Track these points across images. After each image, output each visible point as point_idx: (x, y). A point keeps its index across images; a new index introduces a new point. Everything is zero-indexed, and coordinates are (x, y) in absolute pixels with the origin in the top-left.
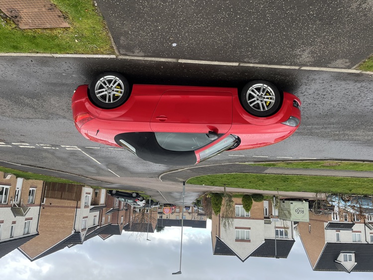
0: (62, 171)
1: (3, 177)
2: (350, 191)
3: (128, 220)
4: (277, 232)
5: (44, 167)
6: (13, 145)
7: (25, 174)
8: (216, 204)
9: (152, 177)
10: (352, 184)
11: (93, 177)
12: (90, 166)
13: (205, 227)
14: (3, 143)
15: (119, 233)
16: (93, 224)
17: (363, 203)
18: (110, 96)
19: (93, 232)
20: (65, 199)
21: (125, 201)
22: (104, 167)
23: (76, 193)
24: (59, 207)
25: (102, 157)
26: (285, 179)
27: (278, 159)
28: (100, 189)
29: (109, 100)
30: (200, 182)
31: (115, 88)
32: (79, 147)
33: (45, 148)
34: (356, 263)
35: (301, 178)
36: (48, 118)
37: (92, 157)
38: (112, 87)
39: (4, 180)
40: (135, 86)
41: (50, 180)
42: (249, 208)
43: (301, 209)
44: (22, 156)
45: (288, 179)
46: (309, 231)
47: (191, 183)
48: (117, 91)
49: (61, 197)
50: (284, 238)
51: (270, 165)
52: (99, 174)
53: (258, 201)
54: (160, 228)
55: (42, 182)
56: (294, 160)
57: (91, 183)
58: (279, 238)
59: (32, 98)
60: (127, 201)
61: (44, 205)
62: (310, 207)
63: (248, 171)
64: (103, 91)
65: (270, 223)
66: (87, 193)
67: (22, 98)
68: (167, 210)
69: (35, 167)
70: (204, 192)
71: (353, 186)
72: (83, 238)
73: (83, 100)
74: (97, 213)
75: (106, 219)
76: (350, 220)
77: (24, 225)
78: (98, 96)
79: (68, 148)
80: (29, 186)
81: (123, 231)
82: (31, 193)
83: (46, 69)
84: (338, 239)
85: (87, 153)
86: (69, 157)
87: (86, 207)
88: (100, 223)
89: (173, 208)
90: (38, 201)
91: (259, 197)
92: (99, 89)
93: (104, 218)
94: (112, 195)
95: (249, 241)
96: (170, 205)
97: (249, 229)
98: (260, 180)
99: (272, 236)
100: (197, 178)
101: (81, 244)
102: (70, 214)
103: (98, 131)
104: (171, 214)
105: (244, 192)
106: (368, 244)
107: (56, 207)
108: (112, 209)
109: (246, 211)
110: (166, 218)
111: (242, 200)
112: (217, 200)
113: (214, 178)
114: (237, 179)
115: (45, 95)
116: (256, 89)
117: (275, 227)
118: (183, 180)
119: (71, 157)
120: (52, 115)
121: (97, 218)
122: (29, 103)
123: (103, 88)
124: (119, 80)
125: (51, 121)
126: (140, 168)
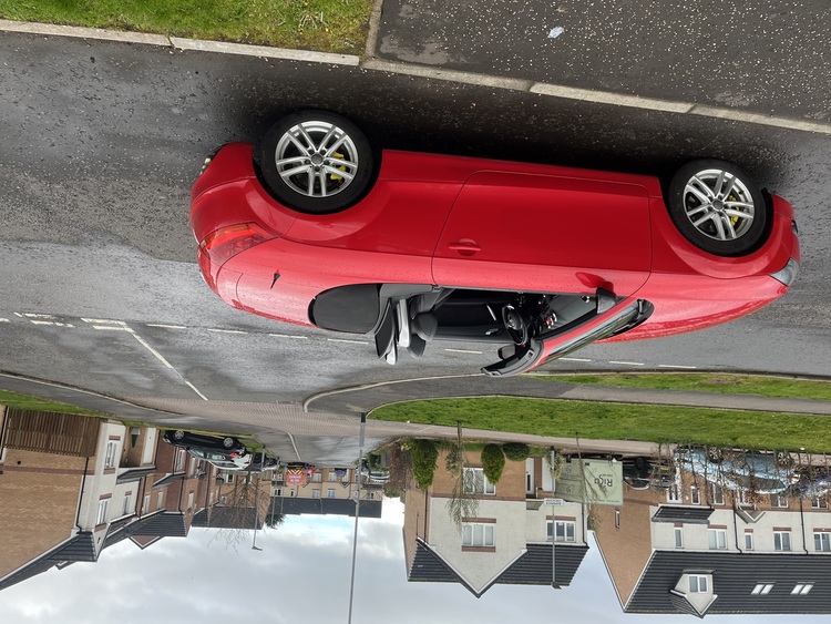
0: (62, 384)
2: (734, 439)
3: (203, 499)
4: (550, 527)
8: (422, 464)
9: (288, 403)
10: (742, 425)
11: (138, 399)
12: (141, 372)
15: (182, 533)
16: (121, 511)
17: (757, 468)
18: (317, 179)
19: (119, 531)
20: (58, 452)
21: (205, 457)
22: (178, 376)
23: (86, 437)
24: (39, 470)
25: (182, 352)
26: (602, 413)
27: (607, 367)
28: (143, 428)
29: (317, 190)
30: (401, 414)
31: (333, 156)
32: (130, 323)
33: (36, 322)
34: (716, 596)
35: (637, 410)
36: (76, 243)
37: (156, 349)
38: (323, 152)
40: (388, 156)
41: (24, 405)
42: (496, 474)
43: (607, 477)
45: (608, 411)
46: (616, 526)
47: (378, 418)
48: (338, 166)
49: (47, 445)
50: (566, 541)
51: (584, 380)
52: (156, 392)
53: (516, 459)
54: (274, 518)
56: (645, 371)
57: (128, 414)
58: (557, 540)
59: (51, 180)
60: (210, 458)
61: (2, 465)
62: (626, 471)
63: (525, 393)
64: (299, 164)
65: (536, 507)
66: (111, 438)
67: (21, 178)
68: (295, 476)
70: (394, 438)
71: (742, 428)
72: (97, 546)
73: (242, 183)
74: (133, 486)
75: (154, 498)
76: (704, 502)
78: (285, 174)
79: (100, 324)
81: (192, 526)
83: (126, 90)
84: (679, 543)
85: (145, 340)
86: (93, 350)
87: (108, 470)
88: (138, 509)
89: (310, 472)
91: (518, 450)
92: (287, 156)
93: (147, 498)
94: (174, 441)
95: (493, 549)
96: (303, 465)
97: (494, 521)
98: (545, 414)
99: (542, 537)
100: (398, 406)
101: (94, 561)
102: (67, 489)
103: (276, 276)
104: (301, 487)
105: (487, 439)
106: (741, 554)
107: (33, 470)
108: (168, 475)
109: (490, 481)
110: (289, 496)
111: (482, 457)
112: (425, 457)
113: (439, 407)
114: (492, 410)
115: (93, 172)
116: (705, 181)
117: (548, 518)
118: (361, 410)
119: (99, 349)
120: (92, 234)
121: (133, 499)
122: (38, 193)
123: (298, 154)
124: (344, 136)
125: (83, 250)
126: (266, 381)
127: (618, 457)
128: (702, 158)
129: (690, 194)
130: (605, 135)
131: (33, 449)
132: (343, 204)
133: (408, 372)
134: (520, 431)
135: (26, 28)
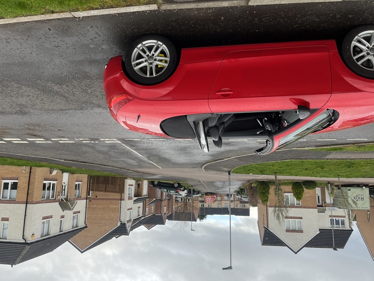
0: (104, 165)
1: (49, 173)
3: (170, 209)
4: (332, 221)
5: (86, 161)
6: (52, 141)
7: (70, 169)
8: (263, 193)
9: (195, 168)
11: (135, 169)
12: (130, 159)
13: (249, 216)
14: (43, 140)
15: (163, 223)
16: (137, 215)
18: (151, 68)
19: (137, 223)
20: (110, 192)
21: (167, 192)
22: (146, 159)
23: (119, 185)
24: (104, 199)
25: (143, 149)
26: (350, 165)
27: (347, 142)
28: (142, 181)
29: (151, 74)
30: (247, 171)
31: (158, 56)
32: (119, 139)
33: (84, 142)
35: (370, 162)
36: (82, 109)
37: (133, 149)
38: (153, 55)
39: (51, 176)
40: (184, 51)
41: (94, 174)
42: (300, 196)
43: (360, 196)
44: (63, 152)
45: (353, 164)
46: (368, 219)
47: (236, 173)
48: (161, 61)
49: (106, 189)
50: (341, 227)
51: (335, 149)
52: (140, 166)
53: (310, 189)
54: (202, 217)
55: (87, 176)
56: (369, 142)
57: (133, 175)
58: (335, 227)
59: (60, 84)
60: (170, 192)
61: (90, 198)
62: (371, 193)
63: (305, 157)
65: (323, 211)
66: (129, 185)
67: (49, 85)
68: (209, 199)
69: (78, 162)
70: (249, 181)
72: (128, 229)
73: (118, 75)
74: (141, 204)
75: (150, 209)
77: (72, 218)
78: (136, 68)
79: (108, 141)
80: (75, 181)
81: (167, 220)
82: (77, 187)
85: (127, 145)
86: (109, 151)
87: (130, 198)
88: (144, 214)
89: (215, 196)
90: (84, 195)
91: (311, 184)
92: (137, 59)
93: (147, 209)
94: (154, 186)
95: (302, 231)
96: (212, 194)
97: (301, 218)
98: (318, 167)
99: (327, 225)
100: (244, 167)
101: (128, 235)
102: (115, 207)
103: (139, 117)
104: (212, 203)
105: (294, 180)
107: (102, 199)
108: (154, 199)
109: (297, 199)
110: (208, 207)
111: (292, 188)
112: (264, 189)
113: (264, 166)
114: (291, 167)
115: (73, 78)
116: (364, 38)
117: (330, 216)
118: (228, 170)
119: (111, 150)
120: (86, 104)
121: (141, 210)
122: (58, 90)
123: (142, 57)
124: (162, 45)
125: (86, 111)
126: (182, 159)
127: (366, 186)
128: (361, 25)
129: (355, 47)
130: (300, 21)
131: (101, 191)
132: (164, 79)
133: (244, 151)
134: (307, 176)
135: (15, 20)
